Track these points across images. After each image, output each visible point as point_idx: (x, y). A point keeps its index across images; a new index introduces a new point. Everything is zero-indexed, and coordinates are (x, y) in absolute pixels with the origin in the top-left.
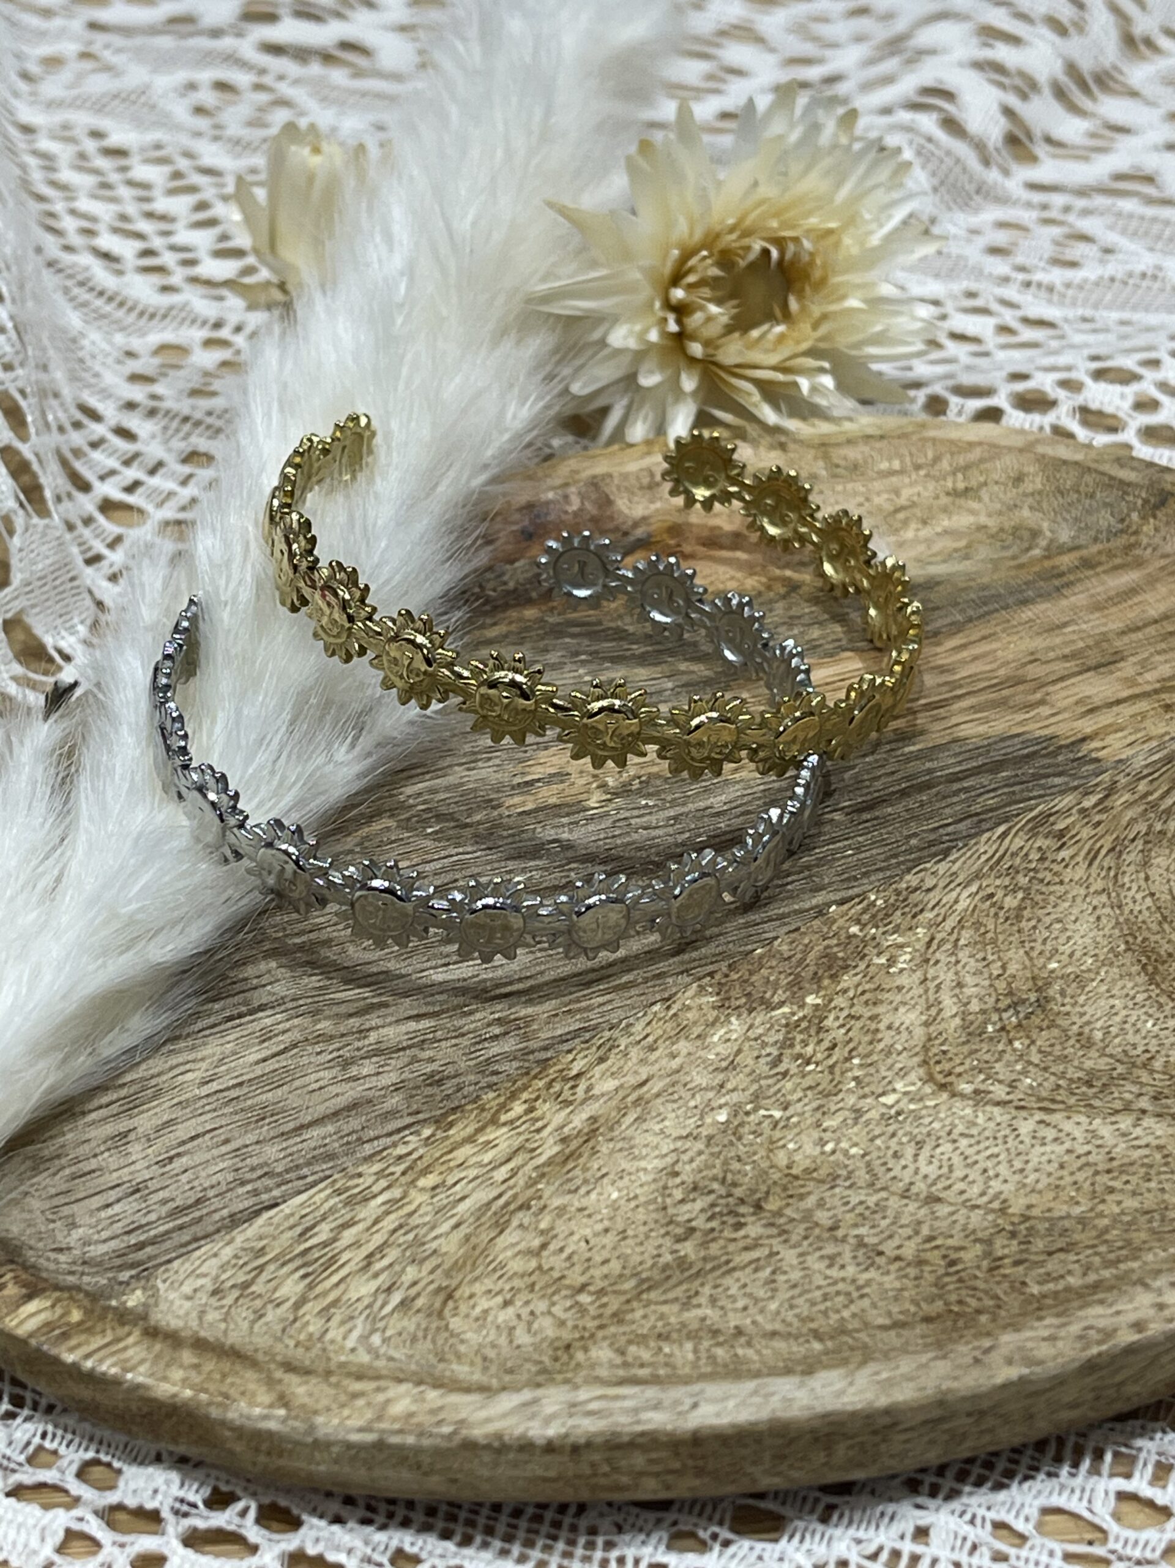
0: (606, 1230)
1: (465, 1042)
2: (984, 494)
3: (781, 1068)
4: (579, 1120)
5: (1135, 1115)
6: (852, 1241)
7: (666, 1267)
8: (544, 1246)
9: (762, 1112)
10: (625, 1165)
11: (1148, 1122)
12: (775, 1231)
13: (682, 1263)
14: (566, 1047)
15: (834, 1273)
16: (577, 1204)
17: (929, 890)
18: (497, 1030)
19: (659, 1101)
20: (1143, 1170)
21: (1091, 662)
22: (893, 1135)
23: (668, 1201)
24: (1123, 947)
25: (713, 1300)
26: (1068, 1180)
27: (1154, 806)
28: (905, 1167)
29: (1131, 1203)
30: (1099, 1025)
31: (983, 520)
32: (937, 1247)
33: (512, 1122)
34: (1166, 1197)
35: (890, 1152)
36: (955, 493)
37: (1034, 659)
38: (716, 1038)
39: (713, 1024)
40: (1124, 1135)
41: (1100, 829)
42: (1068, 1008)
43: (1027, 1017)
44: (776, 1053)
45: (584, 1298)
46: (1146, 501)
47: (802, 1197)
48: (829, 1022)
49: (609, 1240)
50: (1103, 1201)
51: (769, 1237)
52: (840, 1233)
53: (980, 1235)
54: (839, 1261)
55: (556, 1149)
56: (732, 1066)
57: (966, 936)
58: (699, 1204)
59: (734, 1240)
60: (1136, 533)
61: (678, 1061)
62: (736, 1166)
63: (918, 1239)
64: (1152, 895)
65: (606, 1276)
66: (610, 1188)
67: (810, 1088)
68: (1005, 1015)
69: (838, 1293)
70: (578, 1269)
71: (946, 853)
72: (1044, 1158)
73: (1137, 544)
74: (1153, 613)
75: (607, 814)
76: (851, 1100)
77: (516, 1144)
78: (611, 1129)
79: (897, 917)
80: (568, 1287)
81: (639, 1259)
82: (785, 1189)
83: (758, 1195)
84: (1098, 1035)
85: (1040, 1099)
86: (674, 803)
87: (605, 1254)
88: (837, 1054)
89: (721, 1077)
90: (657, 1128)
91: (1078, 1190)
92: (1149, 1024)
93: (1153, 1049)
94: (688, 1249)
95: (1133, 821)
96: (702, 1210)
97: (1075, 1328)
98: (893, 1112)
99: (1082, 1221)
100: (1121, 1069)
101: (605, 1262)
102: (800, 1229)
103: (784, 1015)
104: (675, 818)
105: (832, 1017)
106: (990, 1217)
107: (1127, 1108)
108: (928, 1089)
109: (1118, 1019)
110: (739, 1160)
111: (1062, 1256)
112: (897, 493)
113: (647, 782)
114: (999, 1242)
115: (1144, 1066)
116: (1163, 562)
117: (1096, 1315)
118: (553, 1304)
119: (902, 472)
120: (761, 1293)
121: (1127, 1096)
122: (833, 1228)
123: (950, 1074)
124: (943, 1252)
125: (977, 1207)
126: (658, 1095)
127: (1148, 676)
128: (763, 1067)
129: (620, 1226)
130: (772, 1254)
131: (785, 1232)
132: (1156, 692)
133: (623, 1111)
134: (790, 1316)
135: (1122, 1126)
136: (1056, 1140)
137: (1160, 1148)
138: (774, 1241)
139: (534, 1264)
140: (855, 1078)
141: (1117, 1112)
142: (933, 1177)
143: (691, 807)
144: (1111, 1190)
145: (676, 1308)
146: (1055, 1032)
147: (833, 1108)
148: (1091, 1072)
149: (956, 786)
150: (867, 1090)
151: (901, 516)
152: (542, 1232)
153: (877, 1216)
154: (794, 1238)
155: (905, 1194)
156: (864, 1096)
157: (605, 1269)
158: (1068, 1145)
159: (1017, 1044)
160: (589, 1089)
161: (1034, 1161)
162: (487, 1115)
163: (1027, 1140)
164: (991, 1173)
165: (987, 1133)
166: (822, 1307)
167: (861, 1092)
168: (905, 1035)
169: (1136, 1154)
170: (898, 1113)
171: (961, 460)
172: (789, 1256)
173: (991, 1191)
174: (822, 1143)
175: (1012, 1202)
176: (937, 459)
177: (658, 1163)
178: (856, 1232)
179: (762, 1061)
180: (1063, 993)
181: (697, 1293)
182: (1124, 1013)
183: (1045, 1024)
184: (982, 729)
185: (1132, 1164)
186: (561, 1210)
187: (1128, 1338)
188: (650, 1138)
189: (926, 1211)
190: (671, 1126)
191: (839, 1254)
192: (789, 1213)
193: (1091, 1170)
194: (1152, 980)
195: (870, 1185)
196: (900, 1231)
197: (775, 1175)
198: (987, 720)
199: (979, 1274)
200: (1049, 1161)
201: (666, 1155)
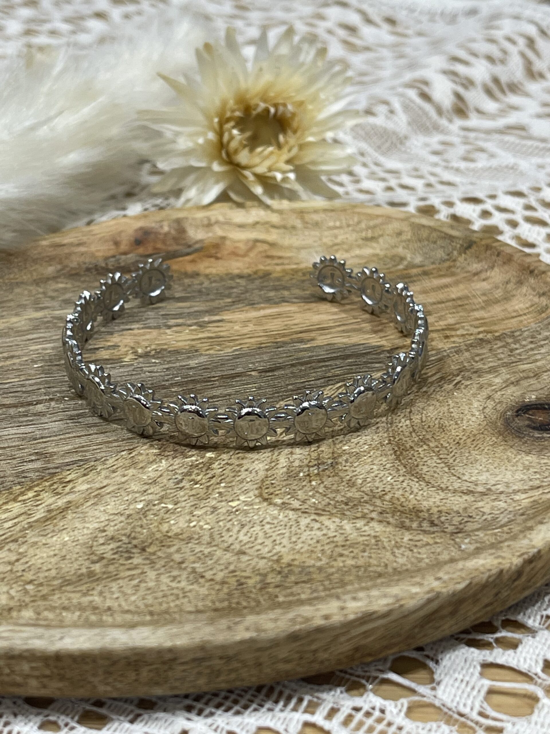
0: (55, 555)
1: (15, 462)
2: (381, 240)
3: (181, 485)
4: (61, 502)
5: (366, 520)
6: (189, 570)
7: (82, 575)
8: (18, 560)
9: (163, 505)
10: (78, 525)
11: (373, 524)
12: (148, 562)
13: (91, 574)
14: (68, 468)
15: (174, 585)
16: (44, 541)
18: (33, 458)
19: (109, 496)
20: (362, 547)
22: (230, 520)
23: (95, 543)
24: (387, 442)
25: (101, 593)
26: (319, 548)
28: (231, 536)
29: (350, 562)
30: (361, 477)
31: (378, 251)
32: (236, 576)
33: (24, 500)
34: (371, 560)
35: (226, 528)
36: (366, 239)
38: (150, 469)
39: (152, 462)
40: (358, 529)
42: (347, 468)
43: (324, 470)
44: (180, 477)
45: (29, 587)
46: (462, 246)
47: (169, 547)
48: (215, 466)
49: (53, 560)
50: (335, 560)
51: (144, 564)
52: (184, 566)
53: (261, 571)
54: (178, 579)
55: (43, 515)
56: (155, 482)
58: (112, 546)
59: (124, 565)
60: (455, 261)
61: (126, 478)
62: (139, 529)
63: (227, 571)
64: (411, 419)
65: (46, 577)
66: (65, 536)
67: (193, 495)
68: (311, 469)
69: (172, 594)
70: (32, 573)
72: (310, 537)
73: (454, 266)
74: (453, 296)
75: (132, 365)
76: (214, 503)
77: (23, 511)
78: (77, 508)
80: (22, 581)
81: (67, 570)
82: (162, 542)
83: (146, 544)
84: (360, 481)
85: (317, 509)
86: (169, 362)
87: (50, 566)
88: (213, 481)
89: (147, 487)
90: (102, 509)
91: (323, 554)
92: (389, 479)
93: (387, 490)
94: (97, 568)
96: (112, 549)
97: (290, 615)
98: (234, 510)
99: (320, 569)
100: (366, 498)
101: (50, 570)
102: (162, 563)
103: (192, 461)
104: (167, 369)
105: (217, 463)
106: (270, 564)
107: (364, 517)
108: (257, 500)
109: (373, 475)
110: (141, 526)
111: (303, 585)
112: (336, 237)
113: (159, 352)
114: (270, 576)
115: (380, 497)
116: (465, 275)
117: (306, 611)
118: (12, 588)
119: (340, 227)
120: (129, 591)
121: (366, 511)
122: (182, 563)
123: (272, 494)
124: (238, 578)
125: (264, 558)
126: (109, 493)
127: (441, 323)
128: (171, 484)
129: (64, 553)
130: (142, 573)
131: (154, 563)
132: (443, 330)
133: (86, 500)
134: (141, 604)
135: (358, 525)
136: (319, 529)
137: (375, 537)
138: (146, 567)
139: (9, 568)
140: (220, 493)
141: (357, 518)
142: (245, 542)
143: (178, 364)
144: (341, 555)
145: (78, 595)
146: (336, 478)
147: (202, 506)
148: (350, 499)
149: (323, 364)
150: (224, 498)
151: (336, 248)
152: (20, 554)
153: (207, 559)
154: (158, 566)
155: (227, 549)
156: (221, 501)
157: (47, 574)
158: (325, 532)
159: (314, 483)
160: (72, 488)
161: (303, 538)
162: (12, 497)
163: (303, 528)
164: (278, 542)
165: (282, 523)
166: (160, 600)
167: (220, 499)
168: (254, 474)
169: (361, 539)
170: (237, 511)
171: (372, 223)
172: (152, 574)
173: (275, 551)
174: (190, 521)
175: (285, 556)
176: (359, 222)
177: (96, 525)
178: (194, 565)
179: (171, 481)
180: (346, 461)
181: (93, 589)
182: (377, 472)
183: (332, 475)
184: (345, 340)
185: (357, 543)
186: (36, 543)
187: (319, 622)
188: (97, 513)
189: (235, 558)
190: (110, 508)
191: (179, 576)
192: (159, 554)
193: (334, 545)
194: (398, 458)
195: (209, 543)
196: (218, 566)
197: (158, 535)
198: (349, 337)
199: (254, 590)
200: (312, 539)
201: (102, 522)
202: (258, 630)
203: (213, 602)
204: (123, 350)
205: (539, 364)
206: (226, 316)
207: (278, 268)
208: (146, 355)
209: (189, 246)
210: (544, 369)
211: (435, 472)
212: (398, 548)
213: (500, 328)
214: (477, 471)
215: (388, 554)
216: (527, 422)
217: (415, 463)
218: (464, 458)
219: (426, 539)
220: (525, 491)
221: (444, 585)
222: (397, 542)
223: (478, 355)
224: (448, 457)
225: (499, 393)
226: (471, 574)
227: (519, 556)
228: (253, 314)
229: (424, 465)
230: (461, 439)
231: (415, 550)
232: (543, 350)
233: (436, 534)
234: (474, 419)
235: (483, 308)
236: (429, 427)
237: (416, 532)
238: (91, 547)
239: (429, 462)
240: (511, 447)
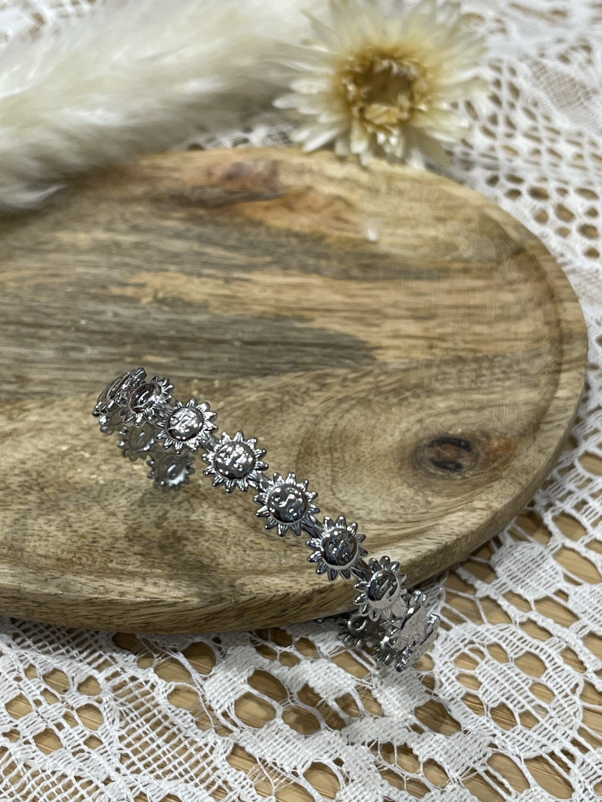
2: (449, 223)
4: (9, 427)
5: (229, 513)
6: (65, 517)
9: (82, 453)
10: (9, 452)
11: (232, 518)
12: (39, 501)
15: (45, 527)
17: (243, 388)
18: (13, 380)
19: (47, 432)
20: (209, 536)
21: (417, 315)
22: (123, 482)
23: (11, 473)
24: (299, 442)
27: (378, 387)
28: (114, 496)
29: (189, 547)
31: (440, 235)
32: (95, 533)
34: (206, 551)
35: (114, 488)
36: (436, 219)
37: (395, 305)
40: (216, 519)
41: (343, 390)
46: (513, 250)
47: (63, 492)
51: (34, 502)
52: (63, 512)
53: (116, 535)
54: (52, 523)
57: (238, 413)
58: (21, 479)
59: (20, 498)
60: (500, 263)
61: (70, 419)
62: (50, 470)
63: (91, 527)
64: (336, 425)
69: (38, 535)
71: (266, 375)
73: (496, 269)
78: (18, 436)
79: (217, 395)
82: (60, 486)
83: (47, 484)
86: (177, 313)
89: (80, 432)
90: (35, 442)
95: (363, 391)
96: (20, 482)
97: (96, 584)
102: (49, 505)
104: (170, 320)
106: (128, 530)
107: (229, 509)
110: (54, 467)
113: (175, 301)
114: (121, 541)
116: (500, 281)
117: (112, 583)
120: (9, 523)
121: (235, 504)
122: (63, 509)
124: (96, 536)
126: (48, 430)
127: (437, 330)
130: (29, 510)
131: (43, 503)
132: (434, 338)
133: (29, 430)
134: (10, 537)
135: (219, 516)
136: (186, 510)
137: (226, 530)
138: (35, 505)
141: (223, 508)
143: (182, 317)
147: (111, 461)
149: (302, 348)
153: (84, 511)
154: (44, 507)
155: (104, 507)
158: (189, 514)
160: (25, 417)
164: (146, 513)
166: (26, 538)
169: (213, 529)
172: (35, 513)
173: (139, 520)
174: (93, 474)
175: (143, 527)
176: (438, 200)
177: (22, 457)
178: (70, 514)
184: (339, 328)
185: (207, 532)
187: (114, 596)
188: (29, 446)
189: (104, 517)
190: (41, 444)
191: (54, 520)
192: (52, 497)
193: (188, 528)
194: (296, 462)
195: (94, 498)
196: (87, 520)
197: (62, 479)
198: (345, 325)
199: (100, 551)
200: (174, 517)
201: (28, 454)
202: (66, 589)
203: (63, 552)
204: (148, 290)
205: (492, 397)
206: (256, 276)
207: (337, 233)
208: (162, 301)
209: (274, 190)
210: (492, 404)
211: (318, 483)
212: (236, 545)
213: (487, 349)
214: (354, 491)
215: (224, 548)
216: (433, 455)
217: (309, 469)
218: (353, 475)
219: (265, 544)
220: (379, 522)
221: (232, 593)
222: (239, 540)
223: (444, 373)
224: (341, 471)
225: (432, 419)
226: (261, 589)
227: (311, 585)
228: (281, 280)
229: (314, 473)
230: (364, 456)
231: (248, 552)
232: (508, 383)
233: (277, 542)
234: (390, 439)
235: (489, 323)
236: (346, 437)
237: (261, 535)
238: (6, 475)
239: (321, 471)
240: (400, 476)
